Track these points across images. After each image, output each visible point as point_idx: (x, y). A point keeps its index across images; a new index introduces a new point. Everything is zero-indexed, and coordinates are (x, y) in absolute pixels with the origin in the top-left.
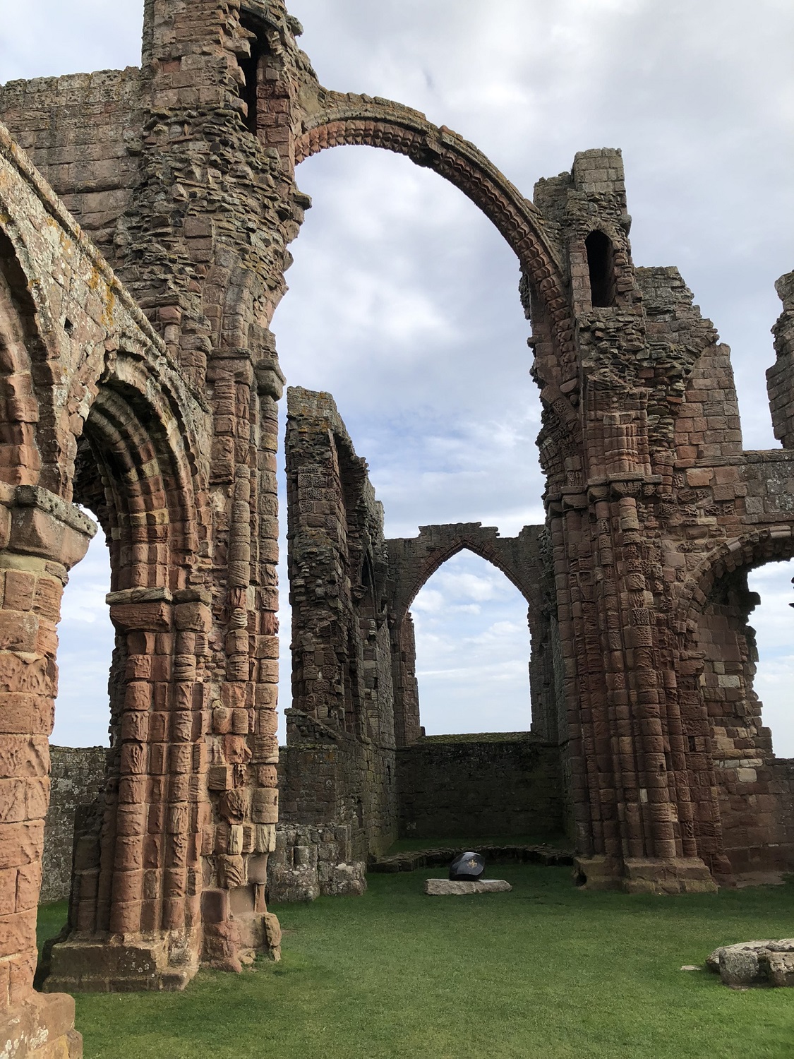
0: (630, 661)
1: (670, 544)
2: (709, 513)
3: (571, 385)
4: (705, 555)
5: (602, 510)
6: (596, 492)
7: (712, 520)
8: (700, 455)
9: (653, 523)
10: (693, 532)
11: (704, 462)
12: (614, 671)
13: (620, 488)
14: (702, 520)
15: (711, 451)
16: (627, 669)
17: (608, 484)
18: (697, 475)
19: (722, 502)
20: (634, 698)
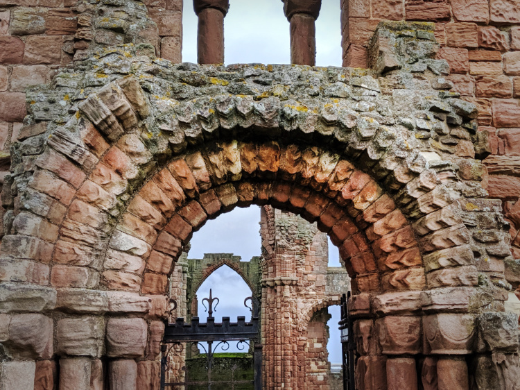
0: (283, 342)
1: (300, 300)
2: (314, 290)
3: (272, 242)
4: (311, 305)
5: (278, 289)
6: (277, 282)
7: (314, 293)
8: (312, 270)
9: (295, 293)
10: (308, 296)
11: (314, 272)
12: (278, 344)
13: (285, 282)
14: (311, 293)
15: (316, 269)
16: (282, 344)
17: (281, 280)
18: (311, 277)
19: (318, 287)
20: (283, 354)
